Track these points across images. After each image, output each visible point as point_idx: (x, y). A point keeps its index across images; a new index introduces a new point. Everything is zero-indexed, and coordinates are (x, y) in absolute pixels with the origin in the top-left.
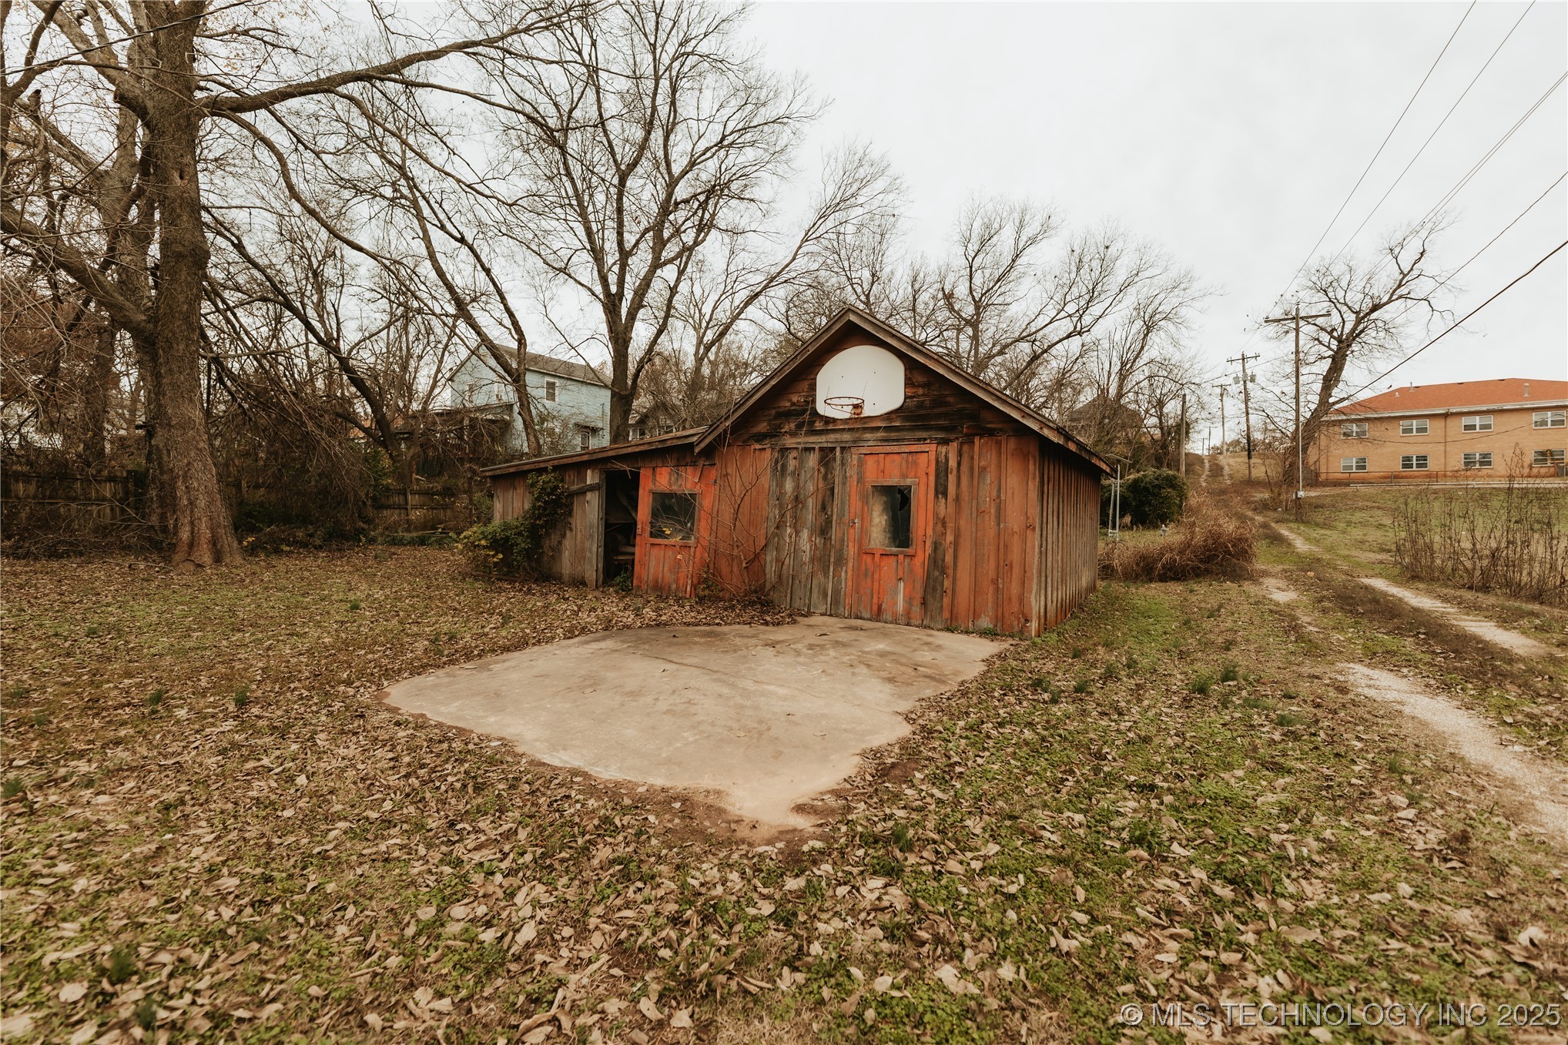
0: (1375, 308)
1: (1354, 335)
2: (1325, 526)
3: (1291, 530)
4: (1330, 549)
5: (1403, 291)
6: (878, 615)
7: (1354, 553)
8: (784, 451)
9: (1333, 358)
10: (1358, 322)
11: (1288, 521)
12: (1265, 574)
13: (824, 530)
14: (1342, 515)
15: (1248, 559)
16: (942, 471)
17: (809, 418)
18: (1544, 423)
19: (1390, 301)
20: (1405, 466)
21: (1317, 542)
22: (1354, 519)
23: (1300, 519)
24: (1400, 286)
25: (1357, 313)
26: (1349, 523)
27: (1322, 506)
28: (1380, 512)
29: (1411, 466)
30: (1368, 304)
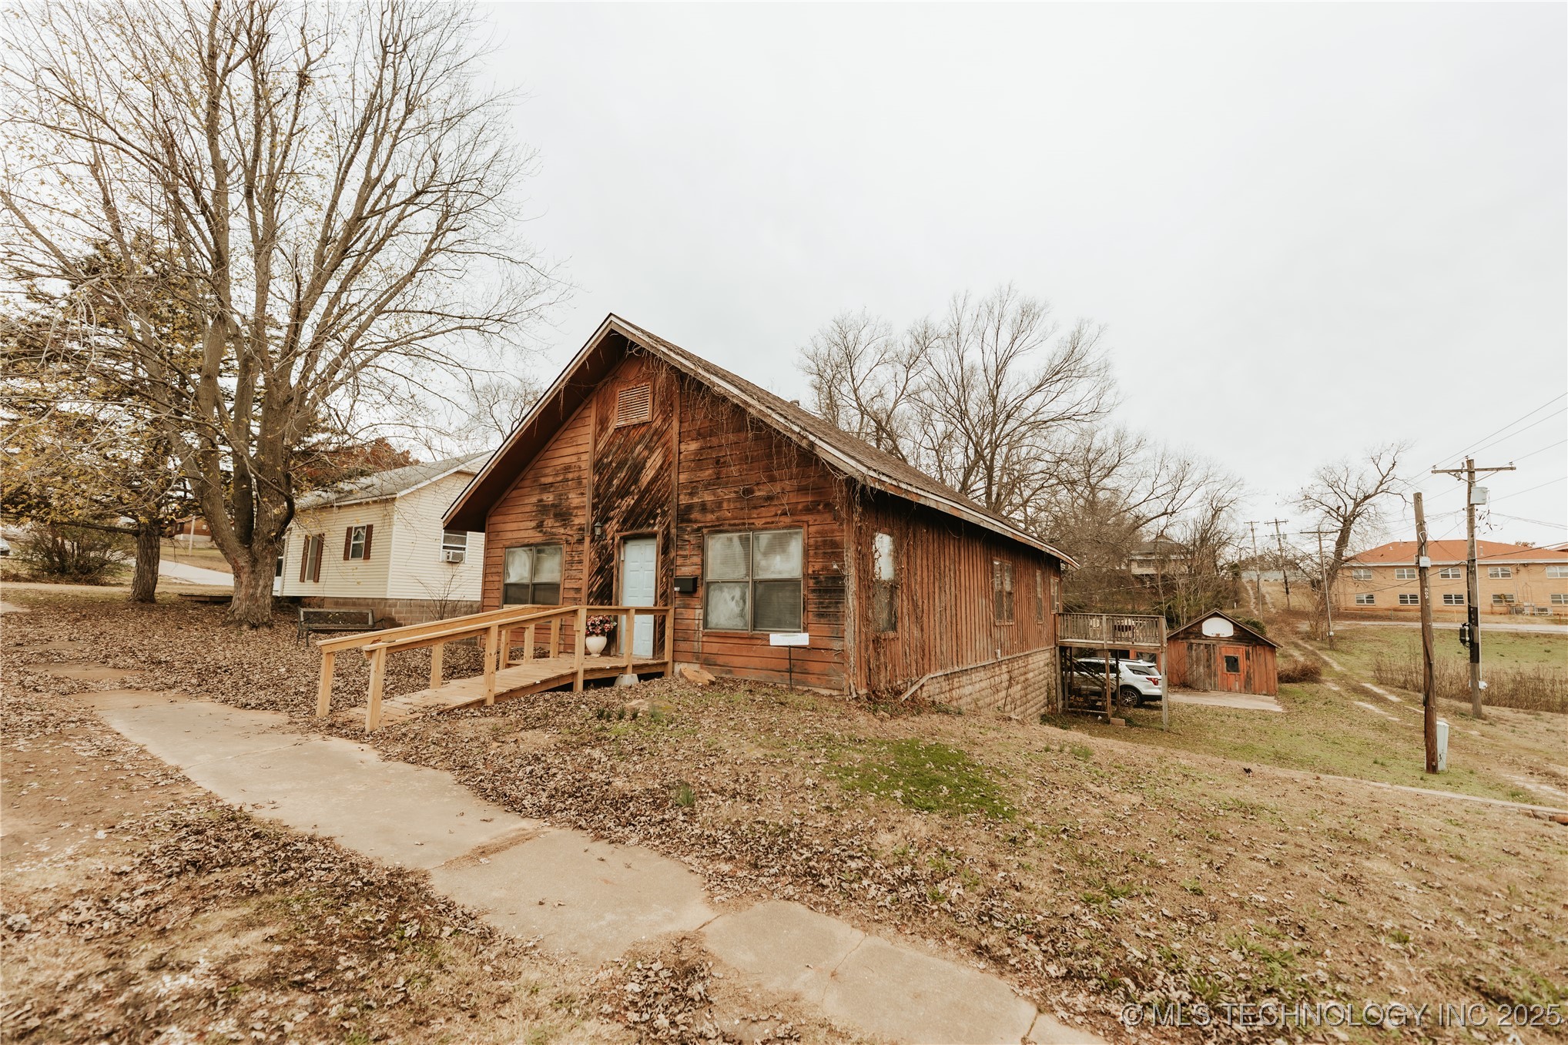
0: (1366, 498)
1: (1355, 515)
2: (1347, 653)
3: (1328, 656)
4: (1351, 670)
5: (1384, 487)
6: (1230, 690)
7: (1362, 672)
8: (1191, 644)
9: (1342, 531)
10: (1357, 505)
11: (1325, 649)
12: (1326, 681)
13: (1209, 666)
14: (1358, 645)
15: (1320, 675)
16: (1248, 654)
17: (1199, 635)
18: (1497, 575)
19: (1376, 493)
20: (1401, 602)
21: (1344, 665)
22: (1365, 648)
23: (1332, 649)
24: (1381, 484)
25: (1355, 500)
26: (1362, 650)
27: (1345, 638)
28: (1380, 644)
29: (1407, 602)
30: (1361, 496)
